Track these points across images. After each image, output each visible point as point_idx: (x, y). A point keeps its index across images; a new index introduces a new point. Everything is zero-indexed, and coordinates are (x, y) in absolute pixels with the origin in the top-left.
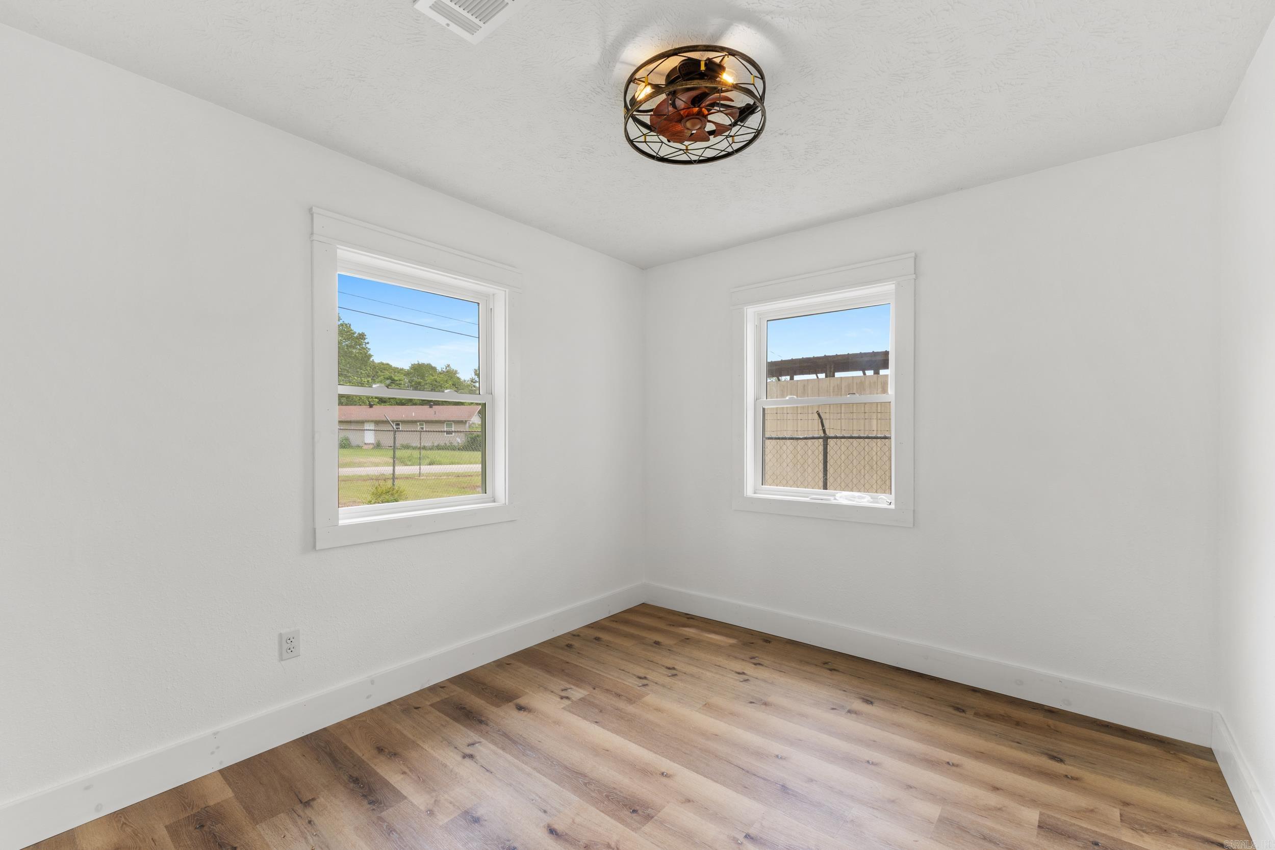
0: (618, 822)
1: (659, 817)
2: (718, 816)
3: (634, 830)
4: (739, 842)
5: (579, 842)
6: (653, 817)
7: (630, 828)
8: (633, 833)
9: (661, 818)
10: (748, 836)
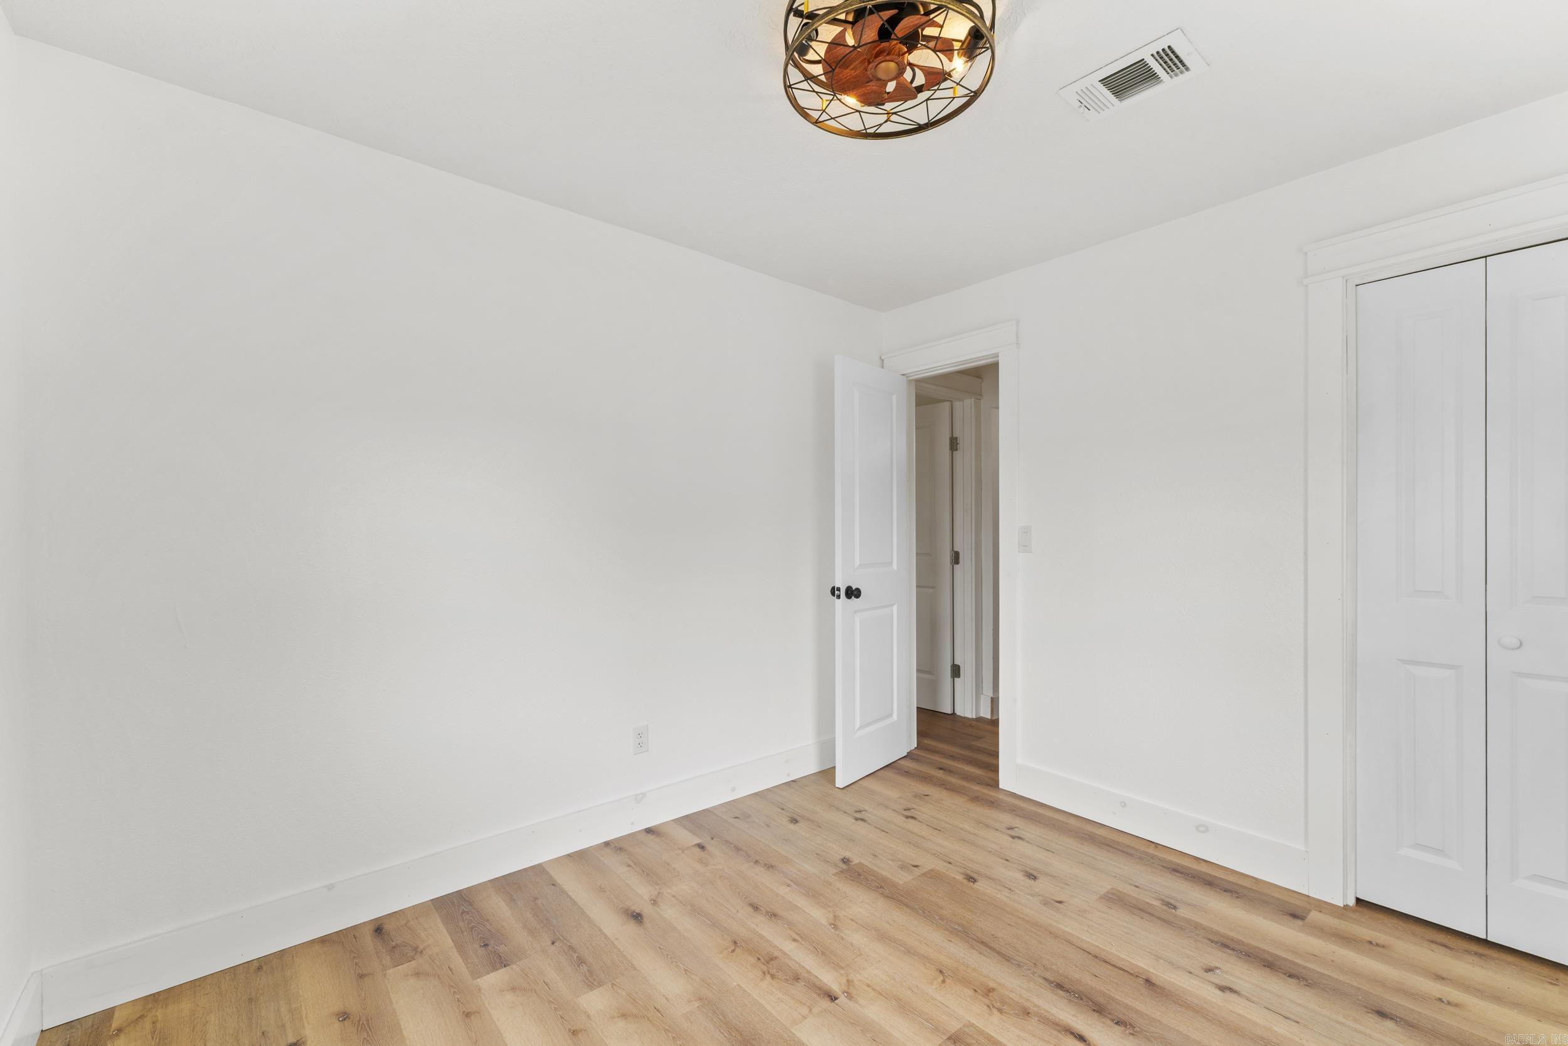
0: (996, 1039)
1: (942, 1038)
2: (861, 1028)
3: (972, 1025)
4: (845, 994)
5: (1039, 1020)
6: (949, 1039)
7: (977, 1028)
8: (974, 1021)
9: (938, 1035)
10: (833, 998)
